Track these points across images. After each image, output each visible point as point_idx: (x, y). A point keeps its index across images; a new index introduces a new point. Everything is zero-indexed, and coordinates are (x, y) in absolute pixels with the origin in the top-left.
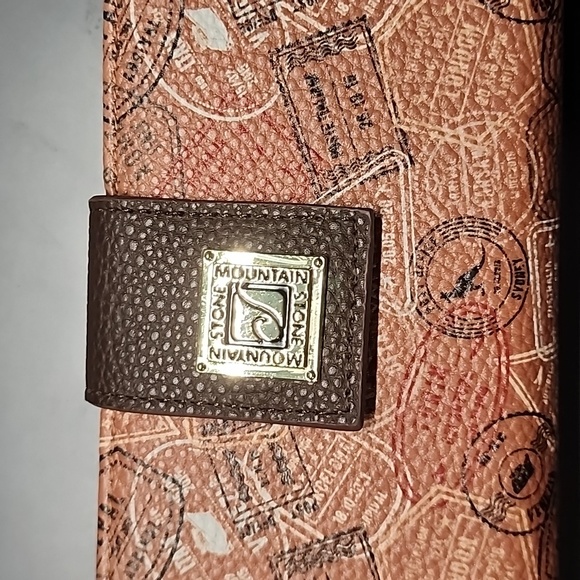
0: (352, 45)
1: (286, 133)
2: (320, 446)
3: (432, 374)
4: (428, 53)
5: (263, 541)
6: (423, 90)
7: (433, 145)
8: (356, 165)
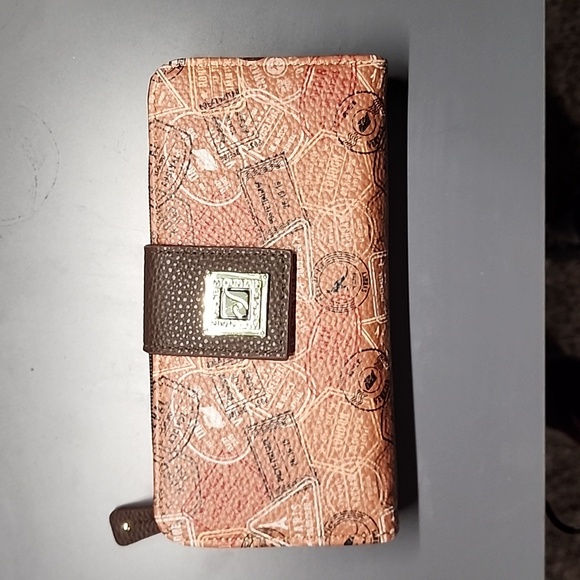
0: (278, 166)
1: (246, 211)
2: (268, 370)
3: (324, 331)
4: (317, 170)
5: (240, 420)
6: (314, 188)
7: (320, 216)
8: (282, 226)
